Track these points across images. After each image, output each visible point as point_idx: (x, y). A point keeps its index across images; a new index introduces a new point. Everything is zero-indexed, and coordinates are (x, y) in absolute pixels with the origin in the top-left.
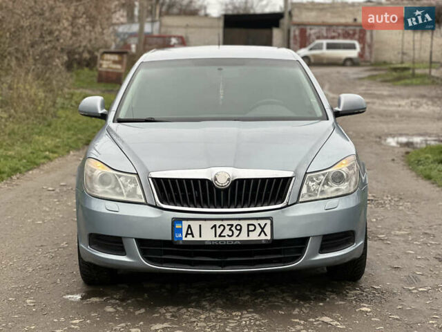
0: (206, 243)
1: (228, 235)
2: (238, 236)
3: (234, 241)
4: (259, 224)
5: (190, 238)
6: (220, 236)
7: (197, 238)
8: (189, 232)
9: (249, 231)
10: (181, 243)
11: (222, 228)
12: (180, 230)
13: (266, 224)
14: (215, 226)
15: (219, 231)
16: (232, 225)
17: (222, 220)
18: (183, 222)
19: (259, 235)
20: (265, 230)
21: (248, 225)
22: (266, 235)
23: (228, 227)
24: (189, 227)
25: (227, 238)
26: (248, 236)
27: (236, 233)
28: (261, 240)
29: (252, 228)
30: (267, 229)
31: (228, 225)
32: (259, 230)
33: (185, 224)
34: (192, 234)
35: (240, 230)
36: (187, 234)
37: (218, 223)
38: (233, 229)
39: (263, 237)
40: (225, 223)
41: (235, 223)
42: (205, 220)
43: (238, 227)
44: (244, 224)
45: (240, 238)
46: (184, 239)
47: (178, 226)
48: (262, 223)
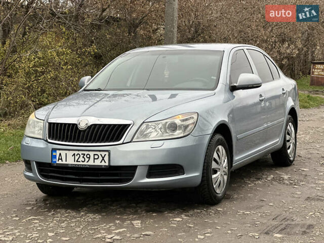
0: (69, 166)
1: (82, 161)
2: (88, 162)
3: (85, 165)
4: (101, 155)
5: (60, 162)
6: (77, 161)
7: (64, 162)
8: (60, 158)
9: (94, 159)
10: (55, 165)
11: (78, 156)
12: (55, 157)
13: (105, 155)
14: (74, 154)
15: (77, 158)
16: (84, 154)
17: (79, 150)
18: (57, 151)
19: (101, 162)
20: (104, 159)
21: (94, 155)
22: (105, 162)
23: (82, 156)
24: (60, 154)
25: (81, 163)
26: (94, 162)
27: (87, 159)
28: (102, 166)
29: (96, 157)
30: (106, 159)
31: (82, 154)
32: (101, 158)
33: (58, 152)
34: (61, 159)
35: (89, 158)
36: (59, 159)
37: (76, 153)
38: (85, 157)
39: (103, 164)
40: (80, 153)
41: (86, 153)
42: (69, 150)
43: (88, 156)
44: (92, 154)
45: (89, 163)
46: (57, 162)
47: (54, 154)
48: (103, 154)
